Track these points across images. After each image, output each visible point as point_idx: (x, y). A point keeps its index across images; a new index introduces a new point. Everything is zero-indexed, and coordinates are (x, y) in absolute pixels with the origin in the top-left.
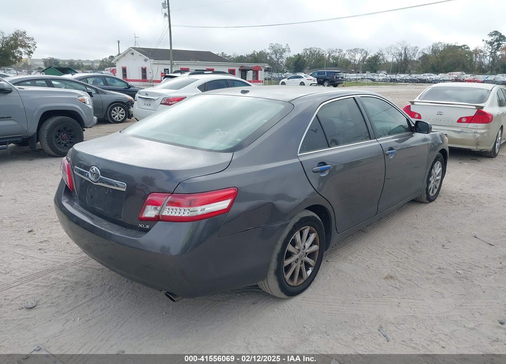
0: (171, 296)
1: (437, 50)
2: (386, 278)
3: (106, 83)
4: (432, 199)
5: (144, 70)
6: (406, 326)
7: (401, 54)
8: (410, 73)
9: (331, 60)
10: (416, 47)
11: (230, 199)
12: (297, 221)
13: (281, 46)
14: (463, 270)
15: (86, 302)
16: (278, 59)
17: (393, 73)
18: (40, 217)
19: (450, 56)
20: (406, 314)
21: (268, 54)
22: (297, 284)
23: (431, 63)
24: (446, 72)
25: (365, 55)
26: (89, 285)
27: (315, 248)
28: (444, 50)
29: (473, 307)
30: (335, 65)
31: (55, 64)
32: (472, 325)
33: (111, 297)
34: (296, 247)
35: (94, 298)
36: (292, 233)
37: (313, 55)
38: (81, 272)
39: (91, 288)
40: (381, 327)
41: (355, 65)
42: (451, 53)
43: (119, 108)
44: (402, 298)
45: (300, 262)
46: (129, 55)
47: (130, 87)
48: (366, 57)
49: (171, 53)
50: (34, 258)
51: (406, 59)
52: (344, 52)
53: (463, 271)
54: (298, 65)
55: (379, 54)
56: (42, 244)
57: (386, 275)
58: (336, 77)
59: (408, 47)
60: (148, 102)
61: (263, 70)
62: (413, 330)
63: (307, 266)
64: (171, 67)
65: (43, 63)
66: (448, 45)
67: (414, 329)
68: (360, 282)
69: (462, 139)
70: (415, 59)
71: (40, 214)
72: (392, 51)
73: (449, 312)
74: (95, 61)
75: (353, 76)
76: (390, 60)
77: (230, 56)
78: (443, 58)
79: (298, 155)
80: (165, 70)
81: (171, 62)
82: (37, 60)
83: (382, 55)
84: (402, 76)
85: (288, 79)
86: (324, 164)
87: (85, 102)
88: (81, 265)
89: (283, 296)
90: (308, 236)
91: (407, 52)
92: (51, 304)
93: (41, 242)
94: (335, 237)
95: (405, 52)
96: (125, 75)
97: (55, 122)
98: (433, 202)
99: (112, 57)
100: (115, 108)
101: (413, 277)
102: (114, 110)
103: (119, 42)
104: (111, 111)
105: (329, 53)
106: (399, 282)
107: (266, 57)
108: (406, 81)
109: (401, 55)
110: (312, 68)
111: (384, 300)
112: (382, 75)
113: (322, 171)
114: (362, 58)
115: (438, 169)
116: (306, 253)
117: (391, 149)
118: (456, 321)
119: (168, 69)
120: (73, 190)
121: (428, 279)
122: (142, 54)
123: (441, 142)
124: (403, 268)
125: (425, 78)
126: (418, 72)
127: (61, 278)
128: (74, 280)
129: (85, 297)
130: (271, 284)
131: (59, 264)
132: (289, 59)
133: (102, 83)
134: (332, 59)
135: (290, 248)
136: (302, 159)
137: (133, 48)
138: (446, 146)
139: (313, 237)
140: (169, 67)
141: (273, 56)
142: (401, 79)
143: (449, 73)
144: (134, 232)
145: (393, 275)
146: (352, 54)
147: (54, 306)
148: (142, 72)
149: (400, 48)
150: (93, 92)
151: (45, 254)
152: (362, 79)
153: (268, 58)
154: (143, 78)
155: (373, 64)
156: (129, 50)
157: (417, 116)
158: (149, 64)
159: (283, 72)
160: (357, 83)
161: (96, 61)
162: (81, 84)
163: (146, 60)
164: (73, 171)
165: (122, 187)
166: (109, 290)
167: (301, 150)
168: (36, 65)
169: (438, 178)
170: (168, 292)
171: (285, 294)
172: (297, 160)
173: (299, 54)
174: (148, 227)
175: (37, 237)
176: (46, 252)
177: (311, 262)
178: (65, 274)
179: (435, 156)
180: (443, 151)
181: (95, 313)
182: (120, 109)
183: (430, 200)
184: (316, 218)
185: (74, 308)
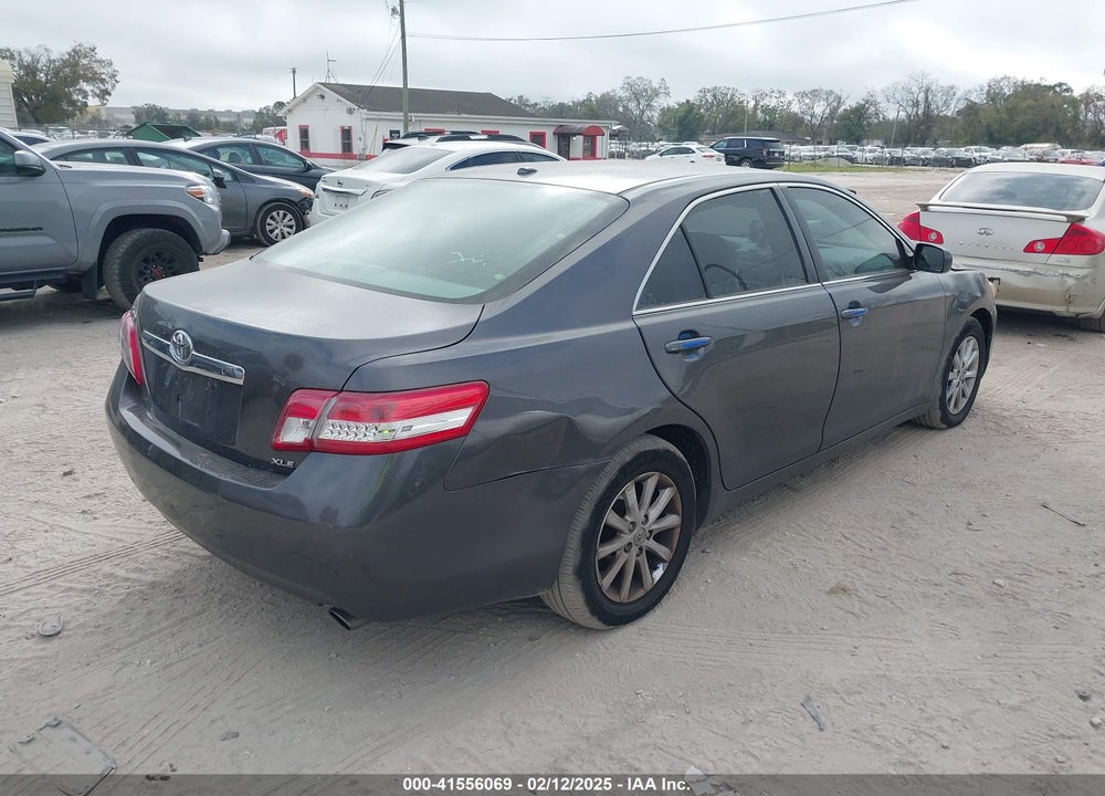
0: (341, 616)
1: (998, 94)
2: (832, 591)
3: (257, 160)
4: (955, 419)
5: (346, 134)
6: (865, 697)
7: (918, 101)
8: (935, 145)
9: (760, 114)
10: (952, 88)
11: (471, 405)
12: (628, 459)
13: (650, 82)
14: (1010, 578)
15: (168, 627)
16: (643, 111)
17: (897, 144)
18: (92, 444)
19: (1028, 107)
20: (867, 672)
21: (621, 99)
22: (629, 597)
23: (984, 123)
24: (1018, 143)
25: (835, 104)
26: (178, 591)
27: (673, 520)
28: (1015, 95)
29: (1022, 661)
30: (769, 126)
31: (158, 120)
32: (1015, 700)
33: (225, 616)
34: (627, 517)
35: (186, 619)
36: (616, 485)
37: (720, 103)
38: (167, 562)
39: (184, 597)
40: (809, 699)
41: (812, 126)
42: (1030, 102)
43: (281, 212)
44: (864, 637)
45: (635, 550)
46: (315, 100)
47: (309, 168)
48: (837, 108)
49: (406, 96)
50: (70, 529)
51: (927, 113)
52: (790, 97)
53: (1008, 581)
54: (686, 125)
55: (867, 102)
56: (89, 501)
57: (833, 584)
58: (769, 153)
59: (934, 88)
60: (342, 200)
61: (607, 134)
62: (880, 708)
63: (653, 559)
64: (406, 127)
65: (133, 117)
66: (1023, 82)
67: (882, 704)
68: (773, 598)
69: (1035, 290)
70: (950, 114)
71: (92, 437)
72: (898, 96)
73: (966, 670)
74: (244, 112)
75: (805, 150)
76: (891, 115)
77: (536, 104)
78: (1012, 111)
79: (634, 313)
80: (391, 132)
81: (406, 115)
82: (121, 110)
83: (874, 104)
84: (919, 151)
85: (661, 155)
86: (693, 334)
87: (202, 199)
88: (168, 546)
89: (595, 623)
90: (656, 495)
91: (930, 98)
92: (93, 629)
93: (88, 497)
94: (719, 498)
95: (927, 97)
96: (305, 144)
97: (138, 240)
98: (957, 429)
99: (280, 105)
100: (274, 214)
101: (891, 592)
102: (272, 218)
103: (294, 72)
104: (264, 219)
105: (755, 98)
106: (862, 600)
107: (616, 106)
108: (926, 163)
109: (916, 104)
110: (718, 130)
111: (822, 639)
112: (870, 150)
113: (691, 350)
114: (828, 111)
115: (969, 354)
116: (651, 532)
117: (855, 305)
118: (979, 690)
119: (398, 132)
120: (142, 383)
121: (926, 596)
122: (341, 98)
123: (979, 295)
124: (872, 571)
125: (968, 155)
126: (955, 143)
127: (121, 573)
128: (149, 578)
129: (167, 616)
130: (569, 597)
131: (122, 544)
132: (665, 112)
133: (249, 160)
134: (763, 112)
135: (611, 518)
136: (640, 322)
137: (322, 84)
138: (991, 303)
139: (666, 496)
140: (400, 127)
141: (632, 105)
142: (915, 159)
143: (1024, 146)
144: (262, 475)
145: (849, 585)
146: (807, 101)
147: (100, 633)
148: (343, 138)
149: (915, 89)
150: (227, 177)
151: (92, 523)
152: (828, 156)
153: (621, 109)
154: (344, 150)
155: (853, 125)
156: (315, 89)
157: (933, 237)
158: (358, 121)
159: (653, 140)
160: (815, 165)
161: (246, 113)
162: (203, 159)
163: (350, 111)
164: (140, 340)
165: (237, 375)
166: (222, 601)
167: (641, 302)
168: (119, 120)
169: (968, 374)
170: (334, 609)
171: (599, 619)
172: (629, 325)
173: (688, 101)
174: (290, 464)
175: (81, 485)
176: (96, 518)
177: (663, 551)
178: (131, 565)
179: (963, 324)
180: (982, 315)
181: (184, 651)
182: (285, 215)
183: (950, 422)
184: (673, 454)
185: (141, 640)
